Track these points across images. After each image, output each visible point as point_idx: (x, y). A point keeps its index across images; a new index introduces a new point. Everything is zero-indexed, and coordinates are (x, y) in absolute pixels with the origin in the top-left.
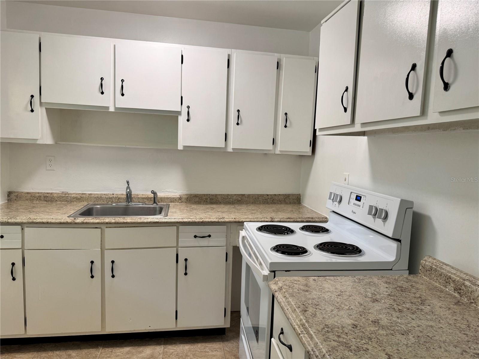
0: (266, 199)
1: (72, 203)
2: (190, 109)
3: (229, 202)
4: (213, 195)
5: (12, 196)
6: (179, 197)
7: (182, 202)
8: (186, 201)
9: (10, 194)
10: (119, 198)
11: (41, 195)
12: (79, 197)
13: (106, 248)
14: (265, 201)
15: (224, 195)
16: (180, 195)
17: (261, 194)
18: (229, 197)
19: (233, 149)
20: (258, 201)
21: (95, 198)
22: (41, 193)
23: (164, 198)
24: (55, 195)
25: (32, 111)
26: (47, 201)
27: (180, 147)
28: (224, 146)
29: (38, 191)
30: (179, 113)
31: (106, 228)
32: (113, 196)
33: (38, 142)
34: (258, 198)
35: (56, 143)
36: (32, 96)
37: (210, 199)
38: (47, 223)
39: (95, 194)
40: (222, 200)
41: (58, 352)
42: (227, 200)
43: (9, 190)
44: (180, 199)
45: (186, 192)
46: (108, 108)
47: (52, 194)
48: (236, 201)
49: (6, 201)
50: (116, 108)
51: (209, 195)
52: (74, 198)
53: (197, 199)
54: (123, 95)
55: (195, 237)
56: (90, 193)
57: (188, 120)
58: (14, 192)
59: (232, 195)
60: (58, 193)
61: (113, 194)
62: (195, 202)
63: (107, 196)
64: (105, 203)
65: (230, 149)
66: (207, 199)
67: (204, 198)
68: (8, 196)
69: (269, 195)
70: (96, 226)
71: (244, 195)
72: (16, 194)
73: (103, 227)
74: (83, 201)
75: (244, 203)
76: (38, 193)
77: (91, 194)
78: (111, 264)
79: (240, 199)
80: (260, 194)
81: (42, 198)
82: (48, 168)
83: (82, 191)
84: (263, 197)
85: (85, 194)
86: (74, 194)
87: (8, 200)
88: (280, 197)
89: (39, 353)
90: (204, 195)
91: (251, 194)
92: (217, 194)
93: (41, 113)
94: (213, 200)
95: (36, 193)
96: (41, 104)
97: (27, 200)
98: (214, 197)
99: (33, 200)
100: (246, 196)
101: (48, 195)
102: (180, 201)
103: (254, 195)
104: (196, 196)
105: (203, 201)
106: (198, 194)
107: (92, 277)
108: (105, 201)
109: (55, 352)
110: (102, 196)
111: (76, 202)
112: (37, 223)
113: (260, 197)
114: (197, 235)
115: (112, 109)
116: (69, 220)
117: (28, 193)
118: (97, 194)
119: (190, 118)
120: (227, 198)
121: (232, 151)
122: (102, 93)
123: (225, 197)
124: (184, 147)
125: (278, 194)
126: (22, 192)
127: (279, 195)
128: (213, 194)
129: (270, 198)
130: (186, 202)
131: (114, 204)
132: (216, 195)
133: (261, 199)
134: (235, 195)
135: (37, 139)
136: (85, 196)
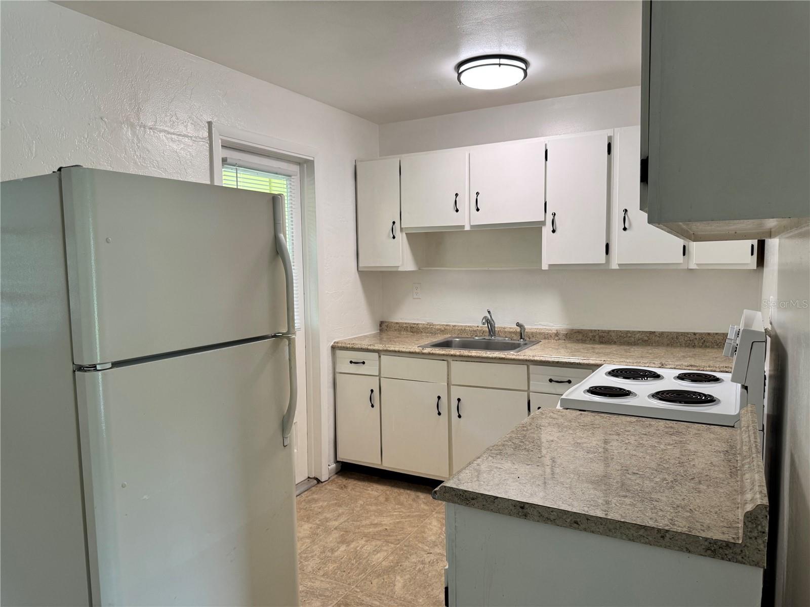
0: (691, 341)
1: (436, 335)
2: (556, 216)
3: (629, 343)
4: (603, 332)
5: (384, 326)
6: (556, 332)
7: (559, 339)
8: (565, 338)
9: (382, 323)
10: (484, 331)
11: (408, 325)
12: (443, 329)
13: (452, 383)
14: (689, 343)
15: (621, 331)
16: (557, 330)
17: (683, 333)
18: (629, 335)
19: (619, 265)
20: (677, 343)
21: (459, 330)
22: (408, 323)
23: (536, 333)
24: (420, 326)
25: (394, 237)
26: (413, 332)
27: (545, 267)
28: (604, 262)
29: (405, 322)
30: (543, 223)
31: (453, 360)
32: (477, 328)
33: (400, 269)
34: (677, 338)
35: (420, 269)
36: (394, 223)
37: (600, 337)
38: (399, 351)
39: (459, 326)
40: (618, 339)
41: (408, 492)
42: (625, 339)
43: (381, 320)
44: (557, 334)
45: (565, 326)
46: (463, 226)
47: (418, 324)
48: (641, 341)
49: (379, 331)
50: (472, 226)
51: (599, 330)
52: (438, 330)
53: (580, 337)
54: (478, 210)
55: (551, 381)
56: (454, 324)
57: (554, 231)
58: (386, 322)
59: (634, 332)
60: (424, 324)
61: (478, 326)
62: (577, 340)
63: (471, 329)
64: (470, 336)
65: (614, 265)
66: (595, 336)
67: (590, 334)
68: (380, 326)
69: (697, 333)
70: (442, 358)
71: (655, 332)
72: (386, 324)
73: (450, 359)
74: (447, 334)
75: (654, 345)
76: (406, 323)
77: (455, 326)
78: (457, 401)
79: (646, 338)
80: (681, 333)
81: (409, 329)
82: (415, 296)
83: (446, 322)
84: (686, 337)
85: (449, 325)
86: (438, 325)
87: (380, 330)
88: (716, 337)
89: (393, 488)
90: (591, 331)
91: (665, 332)
92: (611, 329)
93: (401, 238)
94: (604, 339)
95: (403, 323)
96: (401, 229)
97: (396, 330)
98: (606, 334)
99: (401, 330)
100: (657, 334)
101: (414, 326)
102: (557, 338)
103: (671, 333)
104: (579, 332)
105: (589, 339)
106: (582, 330)
107: (439, 414)
108: (469, 334)
109: (406, 490)
110: (467, 329)
111: (440, 334)
112: (390, 351)
113: (681, 337)
114: (553, 378)
115: (467, 228)
116: (417, 350)
117: (397, 323)
118: (461, 326)
119: (556, 228)
120: (625, 336)
121: (618, 268)
122: (457, 211)
123: (622, 335)
124: (550, 265)
125: (714, 333)
126: (392, 322)
127: (717, 334)
128: (605, 330)
129: (697, 338)
130: (565, 340)
131: (476, 338)
132: (609, 332)
133: (683, 340)
134: (640, 332)
135: (399, 267)
136: (448, 327)
